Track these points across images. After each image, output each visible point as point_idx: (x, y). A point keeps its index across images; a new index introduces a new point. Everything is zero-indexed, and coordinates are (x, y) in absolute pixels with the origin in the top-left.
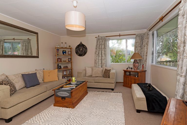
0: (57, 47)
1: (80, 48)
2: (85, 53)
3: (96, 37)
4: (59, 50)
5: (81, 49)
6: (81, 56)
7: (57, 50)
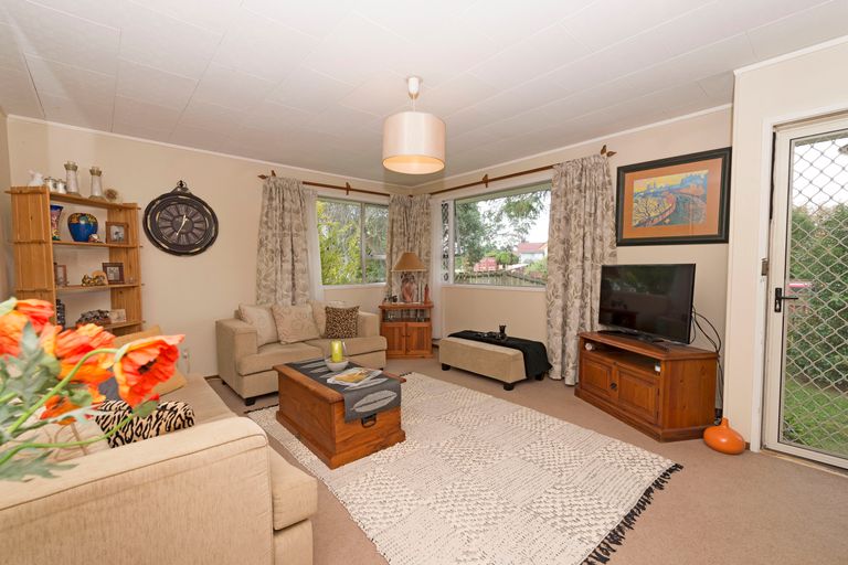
0: (52, 190)
1: (175, 214)
2: (207, 241)
3: (263, 177)
4: (61, 208)
5: (185, 220)
6: (187, 254)
7: (52, 207)
